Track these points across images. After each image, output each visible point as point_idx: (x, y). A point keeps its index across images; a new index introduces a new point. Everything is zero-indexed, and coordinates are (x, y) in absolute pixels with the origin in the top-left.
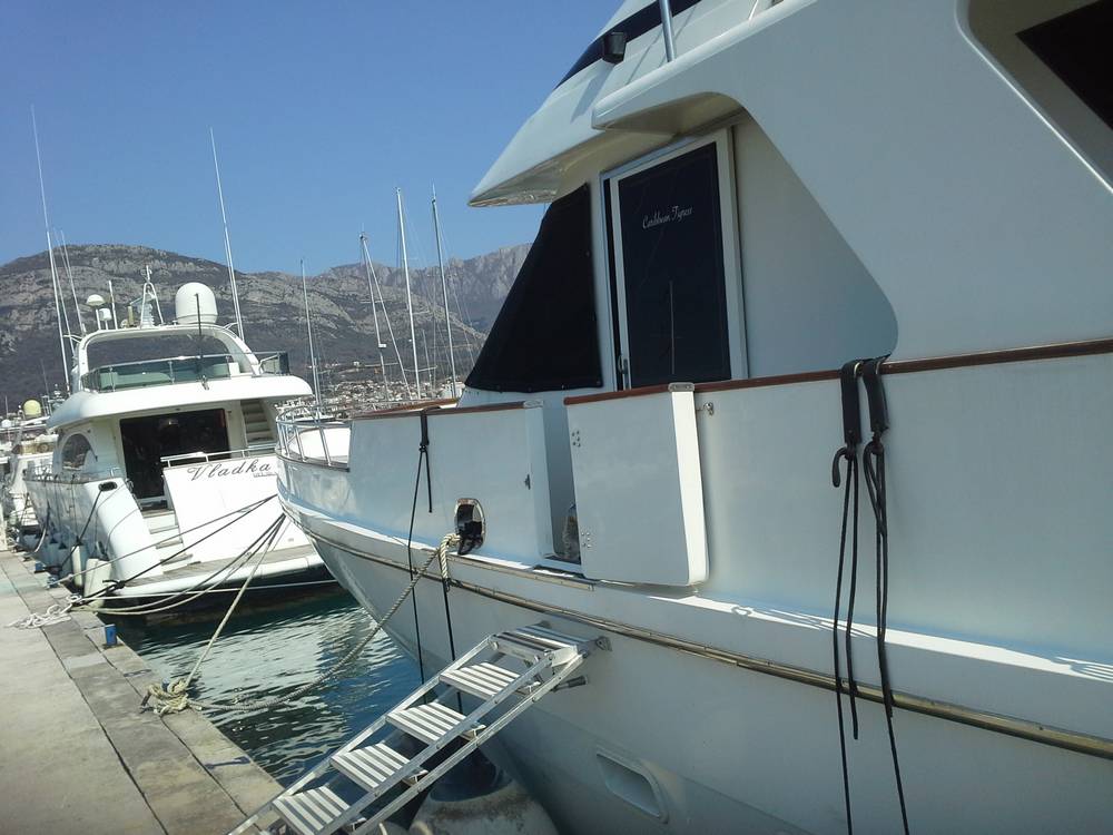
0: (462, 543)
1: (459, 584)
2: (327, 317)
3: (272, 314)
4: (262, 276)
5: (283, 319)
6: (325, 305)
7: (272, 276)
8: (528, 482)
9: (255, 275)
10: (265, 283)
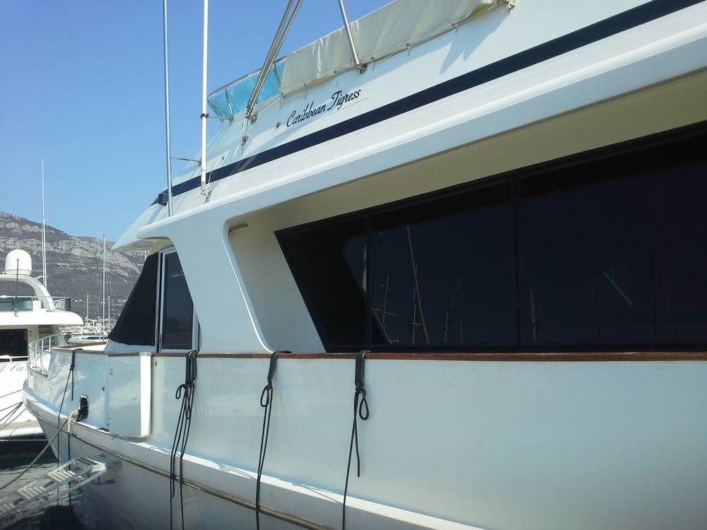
0: (79, 416)
1: (75, 436)
2: (124, 269)
3: (86, 264)
4: (83, 239)
5: (94, 268)
6: (122, 261)
7: (90, 240)
8: (103, 389)
9: (79, 238)
10: (85, 244)
